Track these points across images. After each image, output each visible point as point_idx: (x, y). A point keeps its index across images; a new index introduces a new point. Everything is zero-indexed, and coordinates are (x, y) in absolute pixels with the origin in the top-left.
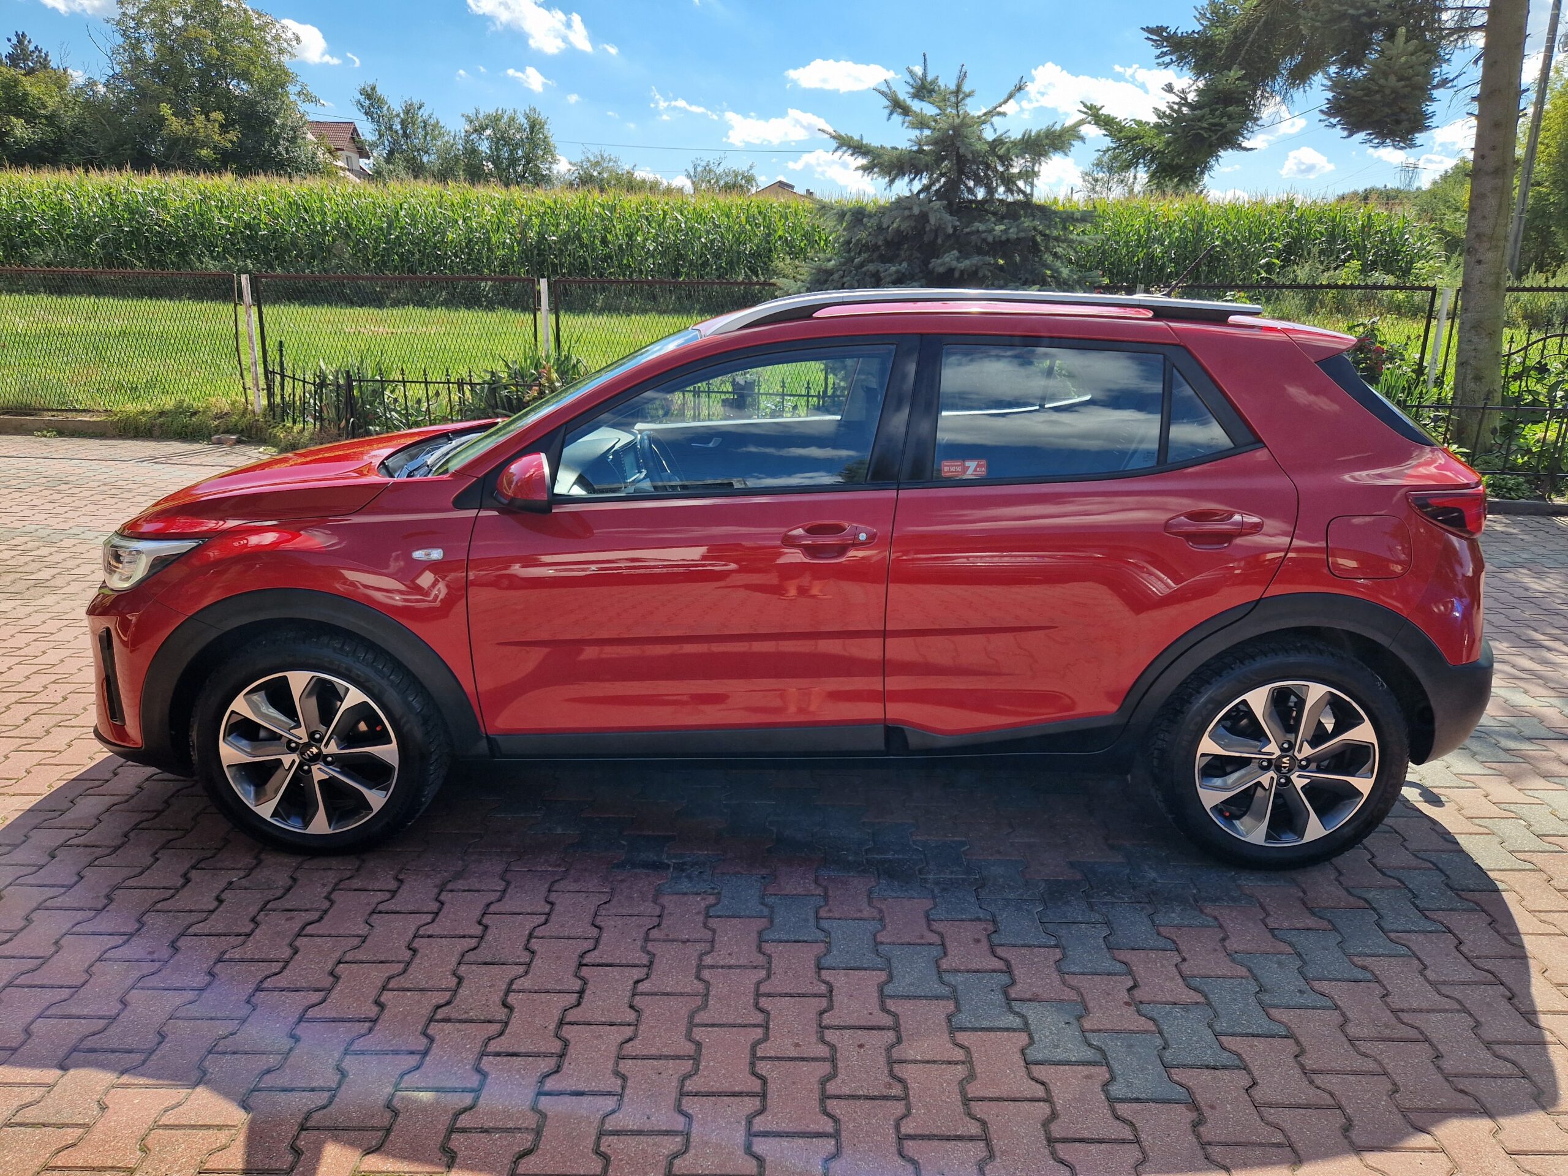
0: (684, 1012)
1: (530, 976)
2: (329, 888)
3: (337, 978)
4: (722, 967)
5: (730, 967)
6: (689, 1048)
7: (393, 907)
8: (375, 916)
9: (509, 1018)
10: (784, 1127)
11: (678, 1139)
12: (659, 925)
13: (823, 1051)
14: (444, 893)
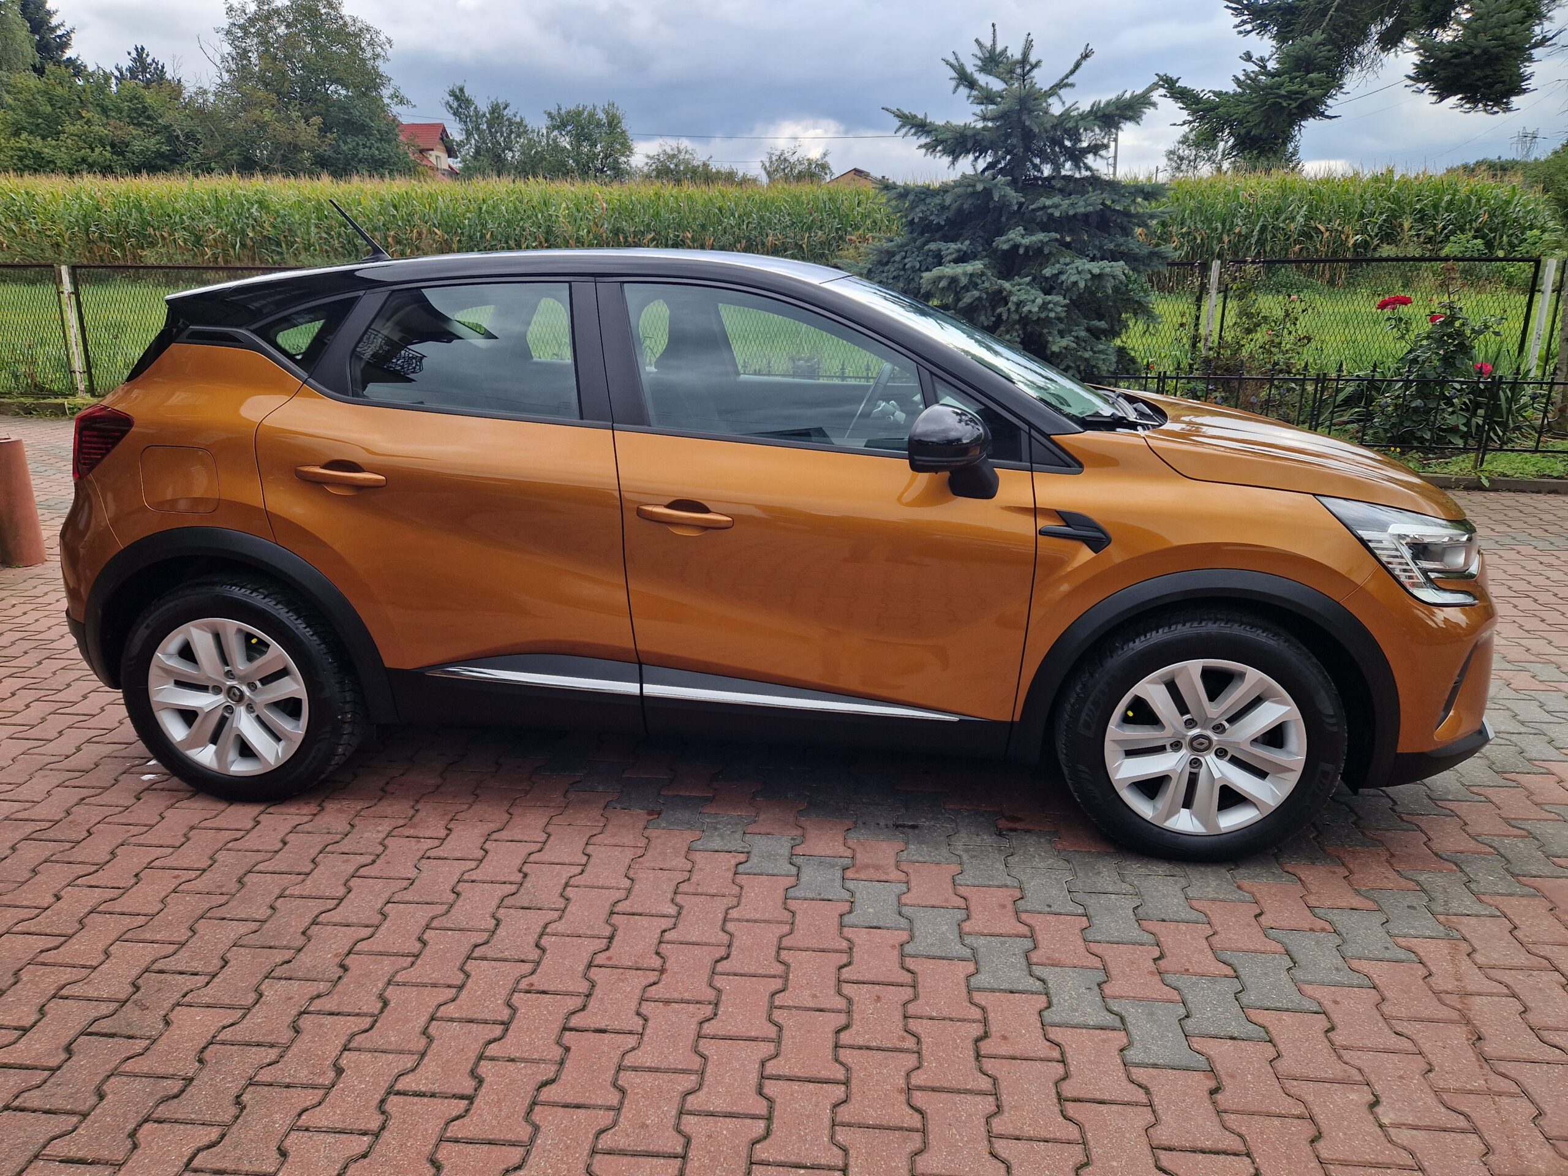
0: (708, 962)
1: (563, 921)
2: (382, 835)
3: (385, 916)
4: (747, 921)
5: (756, 921)
6: (710, 994)
7: (442, 854)
8: (424, 861)
9: (541, 959)
10: (797, 1072)
11: (693, 1077)
12: (689, 879)
13: (841, 1003)
14: (488, 843)
